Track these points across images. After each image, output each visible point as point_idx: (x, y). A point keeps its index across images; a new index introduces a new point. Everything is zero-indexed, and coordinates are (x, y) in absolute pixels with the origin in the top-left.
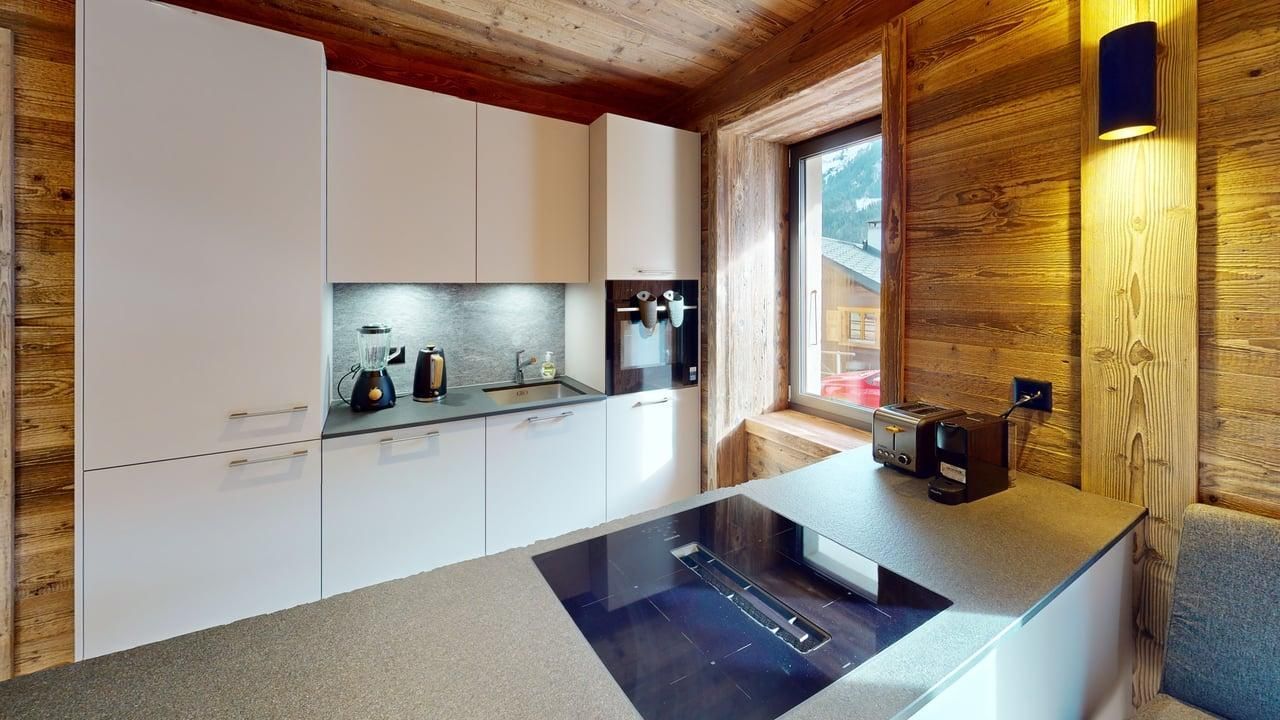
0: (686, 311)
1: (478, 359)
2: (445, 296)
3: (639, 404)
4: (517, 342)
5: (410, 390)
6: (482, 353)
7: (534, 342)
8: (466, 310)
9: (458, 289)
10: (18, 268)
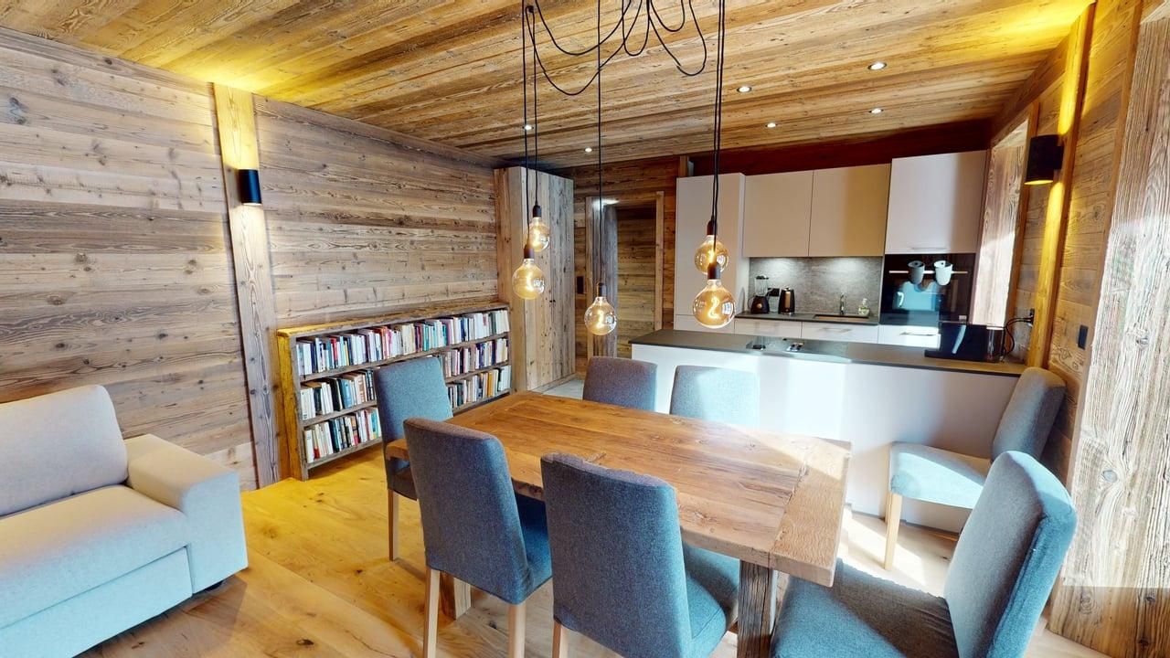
0: (953, 275)
1: (818, 298)
2: (801, 263)
3: (905, 334)
4: (844, 291)
5: (777, 310)
6: (821, 296)
7: (856, 292)
8: (813, 271)
9: (809, 260)
10: (664, 254)
